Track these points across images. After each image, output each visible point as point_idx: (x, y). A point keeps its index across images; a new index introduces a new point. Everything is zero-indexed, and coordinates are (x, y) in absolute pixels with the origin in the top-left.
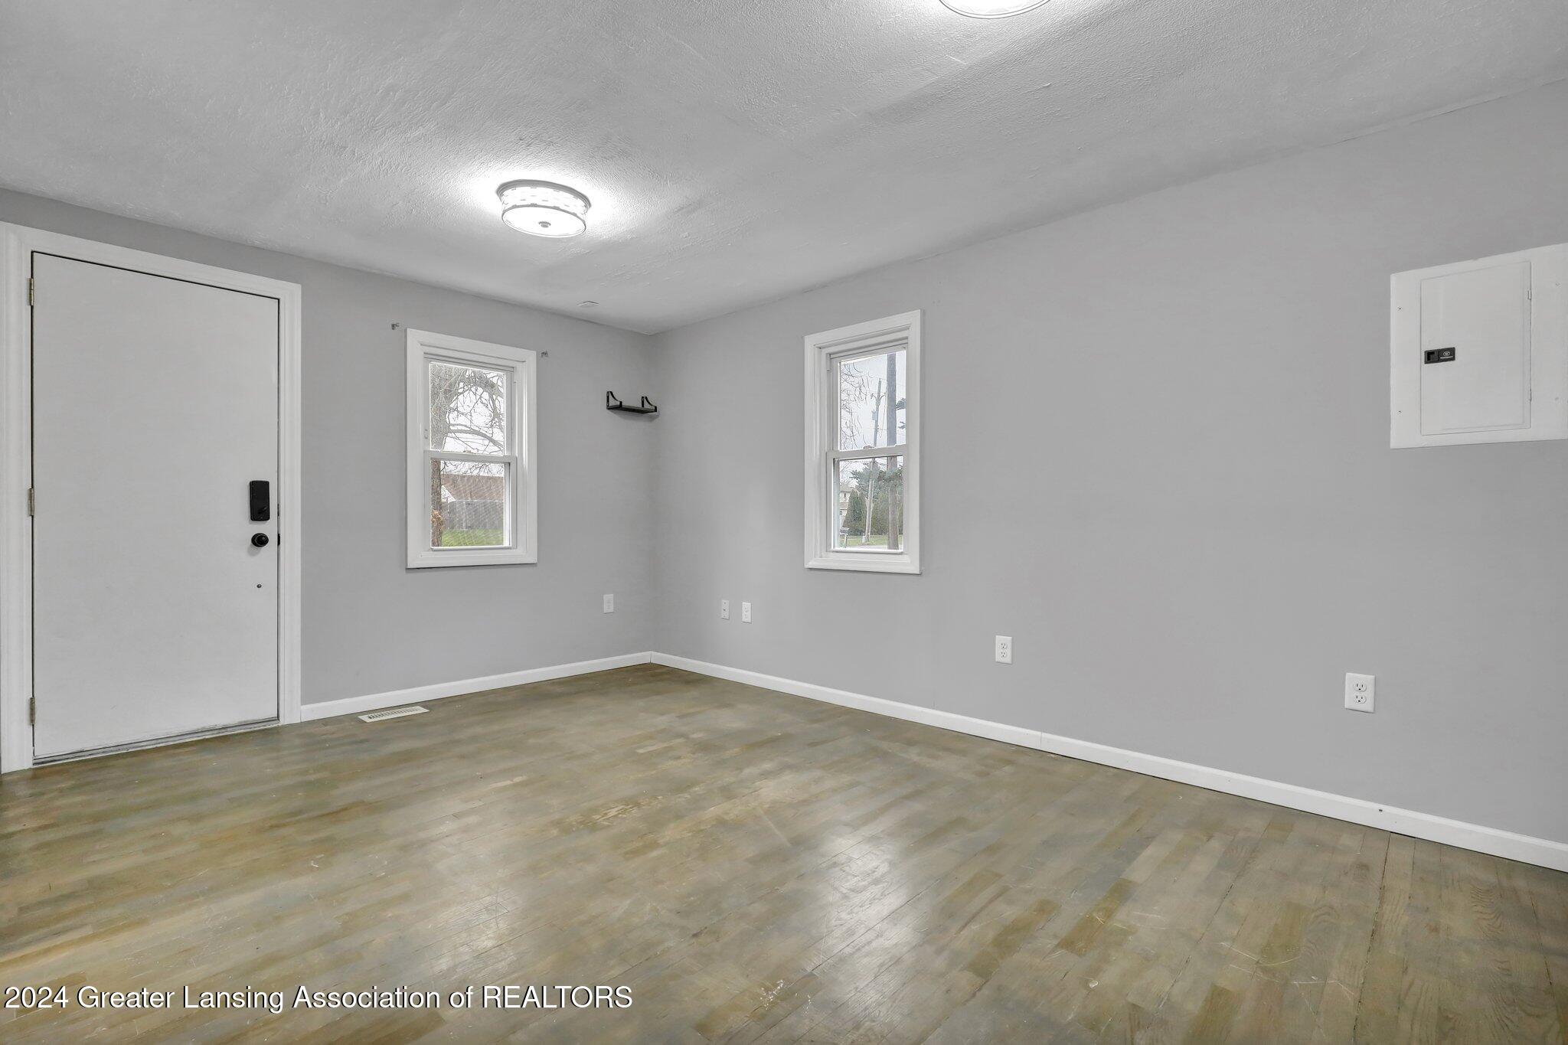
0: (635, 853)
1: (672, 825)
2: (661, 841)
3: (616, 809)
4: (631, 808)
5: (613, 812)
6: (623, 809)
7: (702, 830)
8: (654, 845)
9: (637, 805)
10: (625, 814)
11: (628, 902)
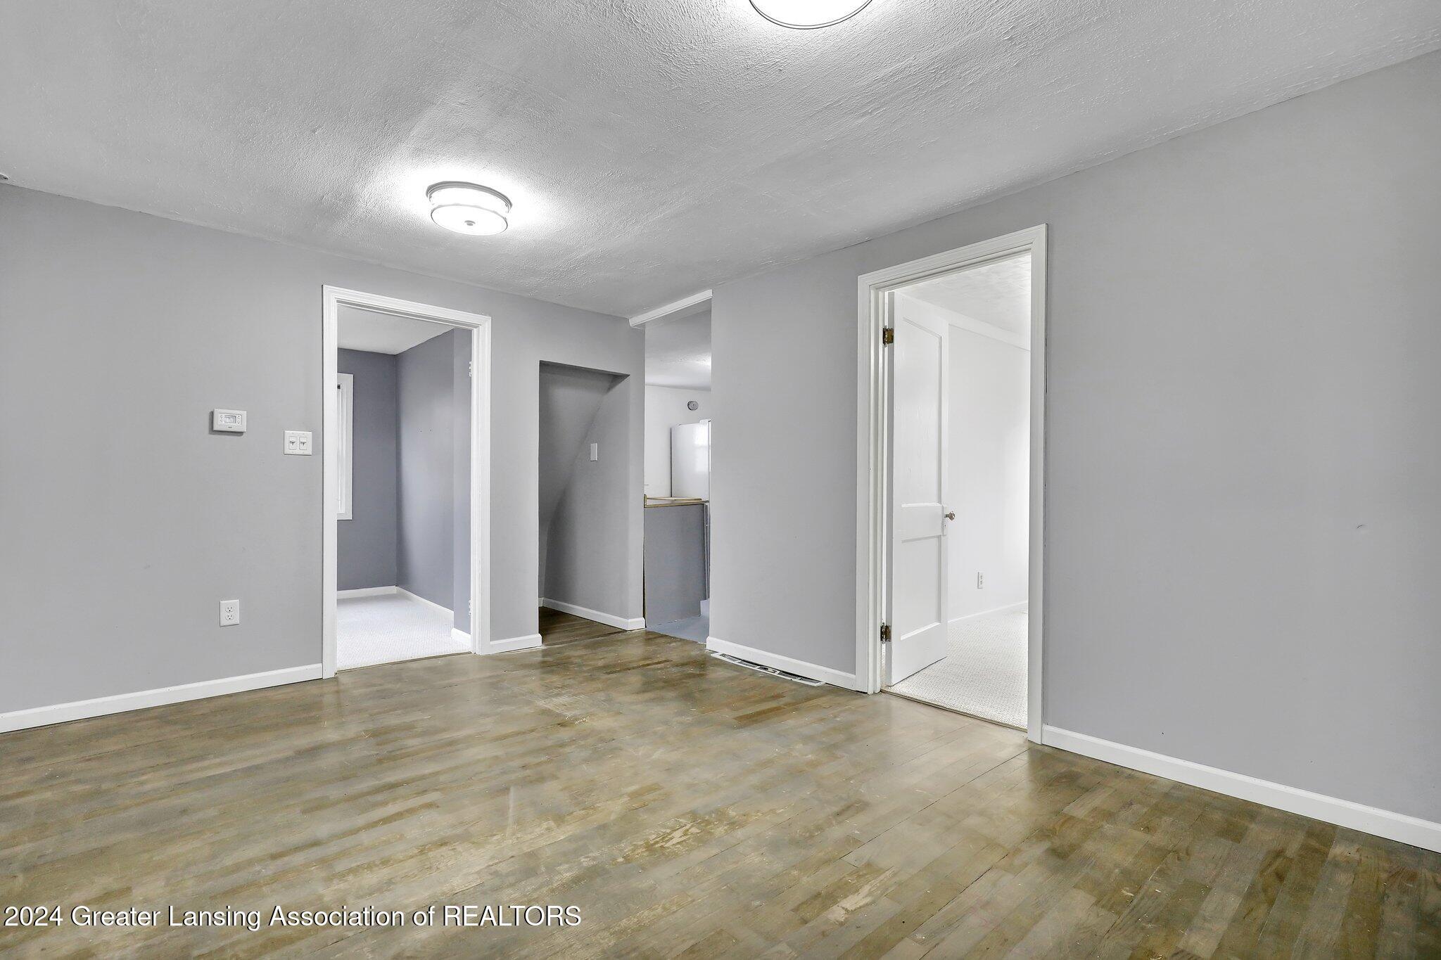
0: (651, 789)
1: (613, 817)
2: (626, 799)
3: (674, 841)
4: (657, 842)
5: (677, 835)
6: (668, 841)
7: (583, 809)
8: (634, 795)
9: (649, 847)
10: (664, 833)
11: (654, 757)
